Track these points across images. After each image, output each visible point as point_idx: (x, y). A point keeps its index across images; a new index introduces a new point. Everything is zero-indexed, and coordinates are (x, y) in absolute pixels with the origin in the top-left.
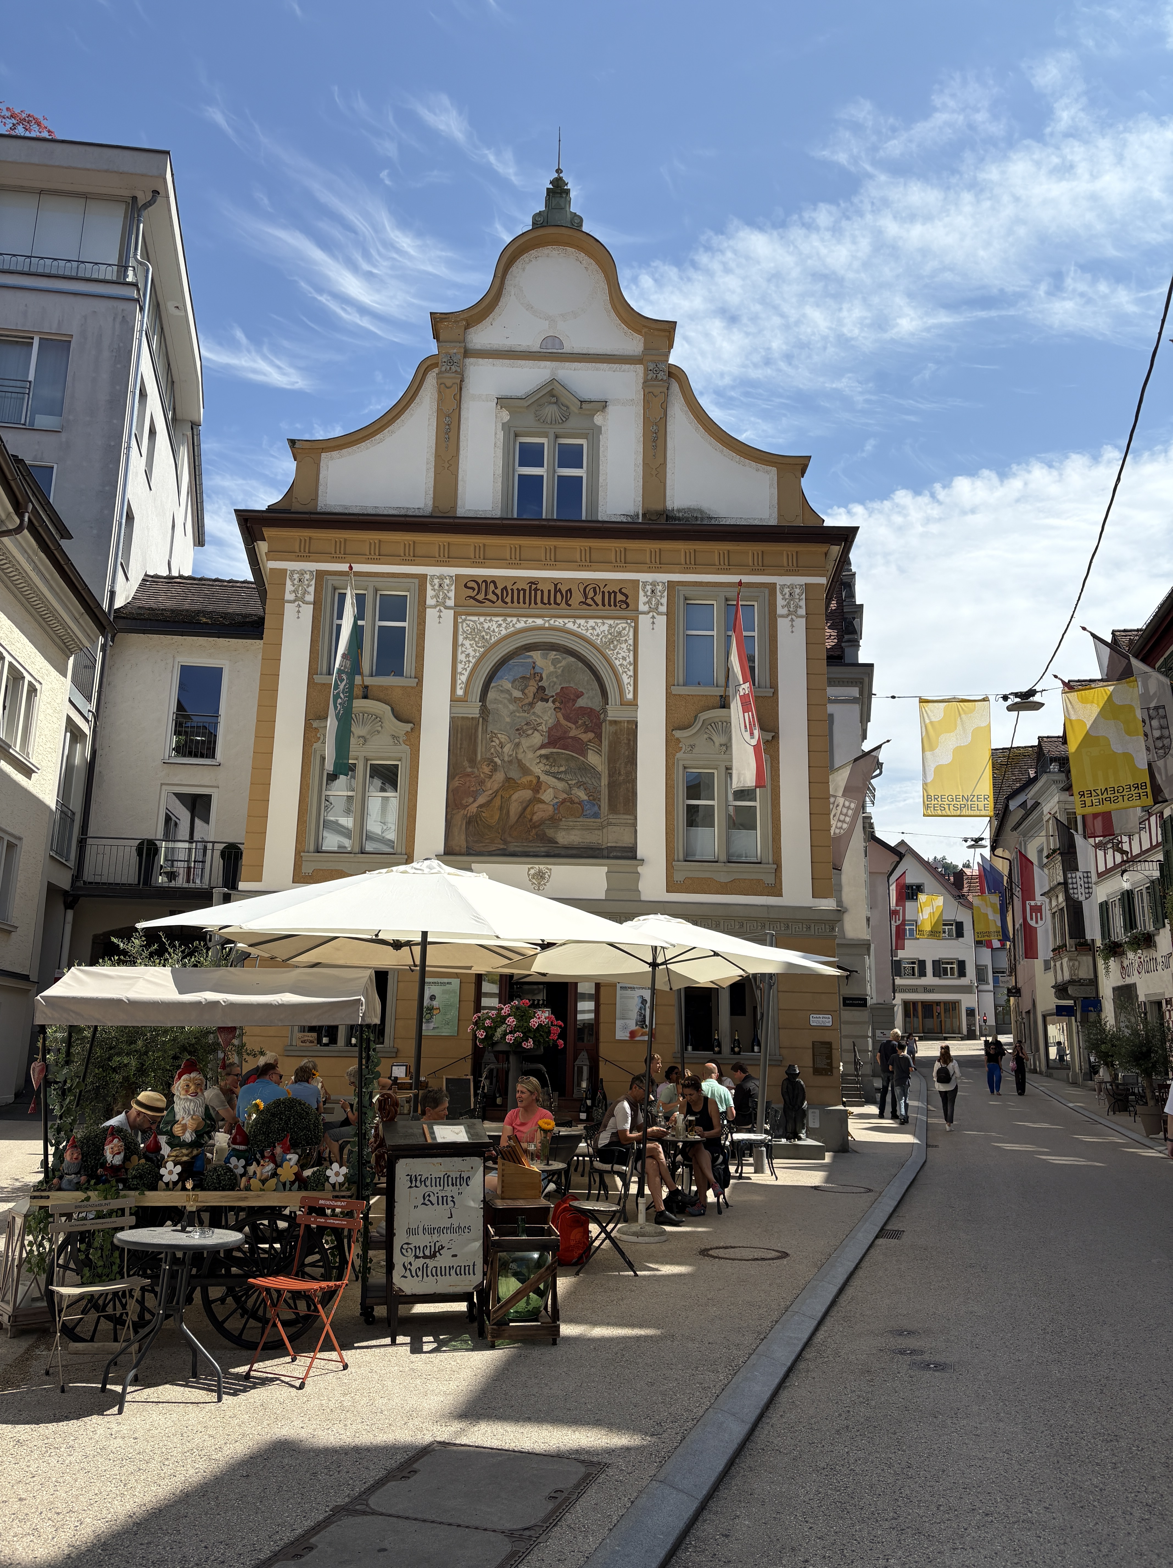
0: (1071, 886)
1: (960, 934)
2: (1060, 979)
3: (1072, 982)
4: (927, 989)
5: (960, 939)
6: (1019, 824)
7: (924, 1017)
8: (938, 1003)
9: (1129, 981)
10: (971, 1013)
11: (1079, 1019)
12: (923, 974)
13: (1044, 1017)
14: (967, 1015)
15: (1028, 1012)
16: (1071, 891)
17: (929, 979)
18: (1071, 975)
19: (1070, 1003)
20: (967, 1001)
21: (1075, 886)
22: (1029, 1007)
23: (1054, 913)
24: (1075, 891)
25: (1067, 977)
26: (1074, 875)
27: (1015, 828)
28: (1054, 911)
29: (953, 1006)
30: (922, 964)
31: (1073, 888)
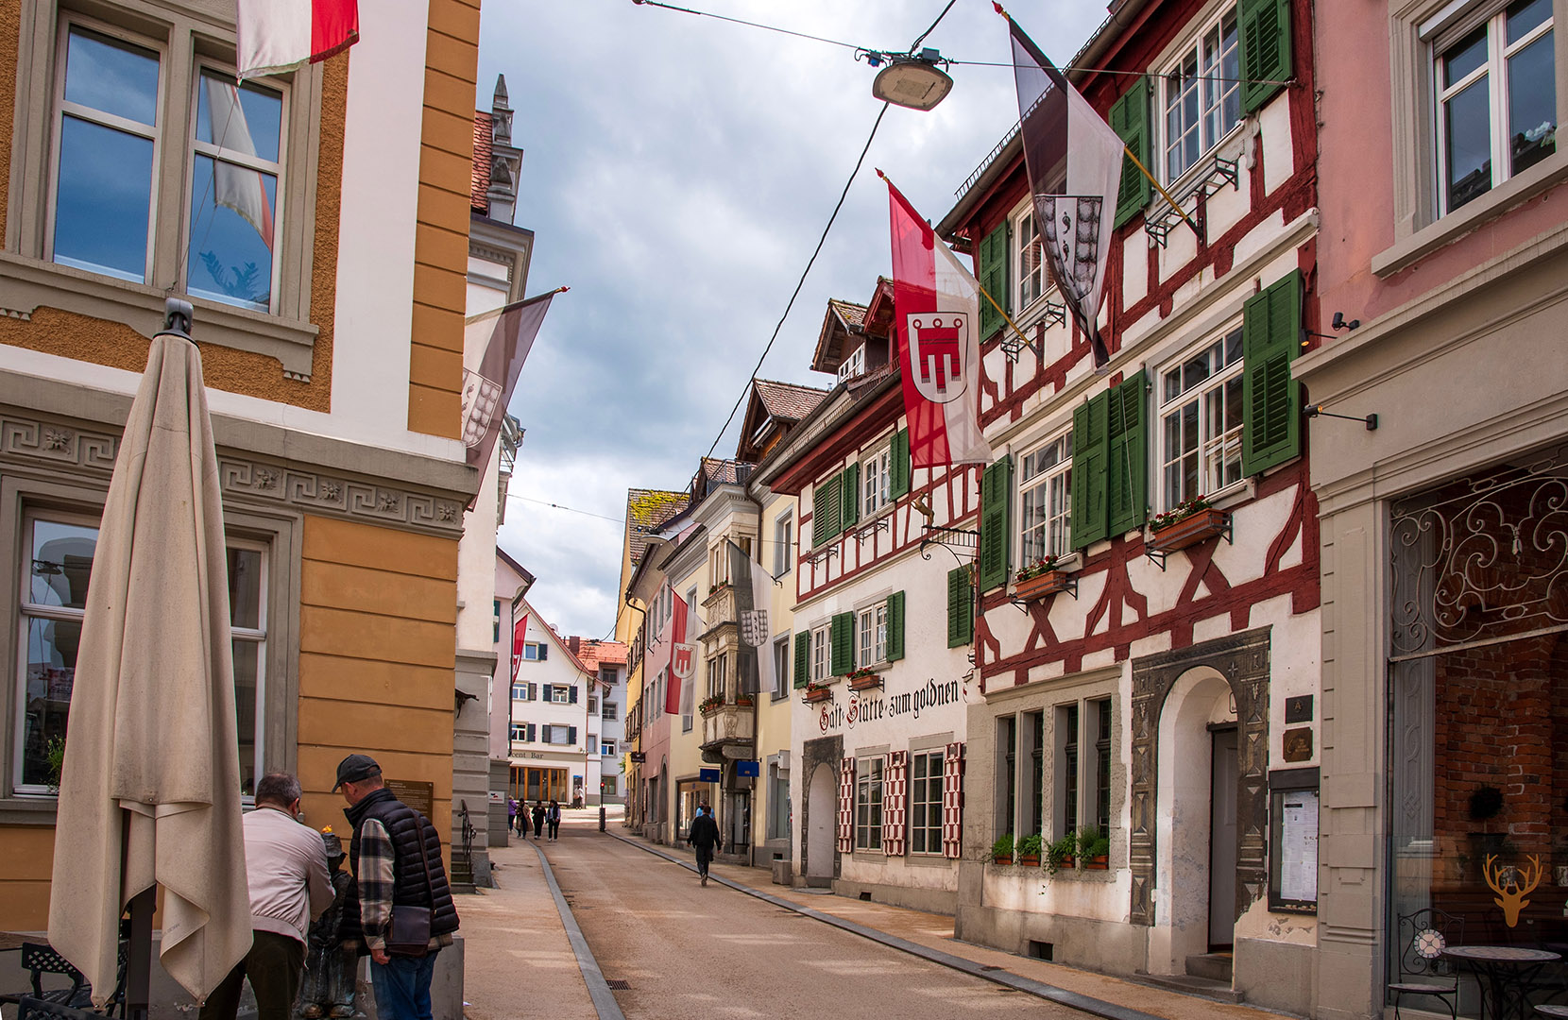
0: (745, 629)
1: (573, 699)
2: (711, 738)
3: (727, 741)
4: (535, 755)
5: (573, 705)
6: (670, 560)
7: (530, 784)
8: (545, 770)
9: (831, 732)
10: (578, 781)
11: (725, 785)
12: (532, 739)
13: (679, 783)
14: (575, 783)
15: (654, 780)
16: (745, 635)
17: (538, 745)
18: (727, 733)
19: (717, 766)
20: (575, 769)
21: (749, 629)
22: (655, 772)
23: (710, 661)
24: (750, 635)
25: (721, 735)
26: (748, 615)
27: (663, 567)
28: (710, 658)
29: (558, 775)
30: (532, 728)
31: (747, 632)
